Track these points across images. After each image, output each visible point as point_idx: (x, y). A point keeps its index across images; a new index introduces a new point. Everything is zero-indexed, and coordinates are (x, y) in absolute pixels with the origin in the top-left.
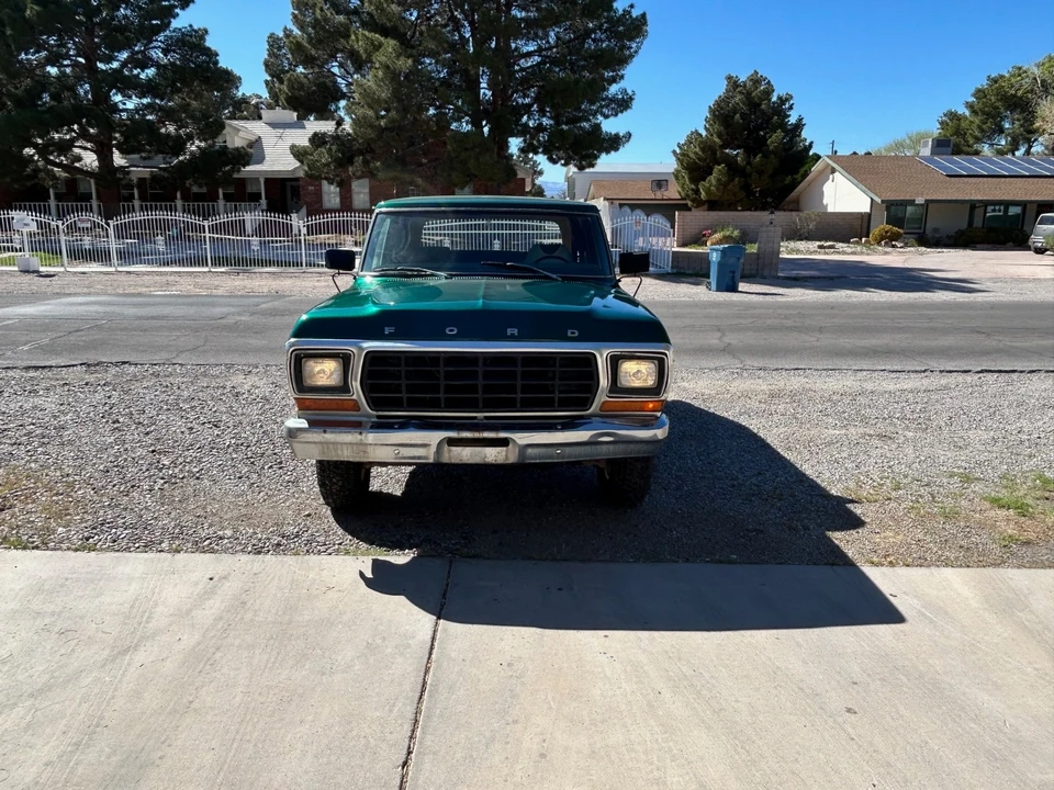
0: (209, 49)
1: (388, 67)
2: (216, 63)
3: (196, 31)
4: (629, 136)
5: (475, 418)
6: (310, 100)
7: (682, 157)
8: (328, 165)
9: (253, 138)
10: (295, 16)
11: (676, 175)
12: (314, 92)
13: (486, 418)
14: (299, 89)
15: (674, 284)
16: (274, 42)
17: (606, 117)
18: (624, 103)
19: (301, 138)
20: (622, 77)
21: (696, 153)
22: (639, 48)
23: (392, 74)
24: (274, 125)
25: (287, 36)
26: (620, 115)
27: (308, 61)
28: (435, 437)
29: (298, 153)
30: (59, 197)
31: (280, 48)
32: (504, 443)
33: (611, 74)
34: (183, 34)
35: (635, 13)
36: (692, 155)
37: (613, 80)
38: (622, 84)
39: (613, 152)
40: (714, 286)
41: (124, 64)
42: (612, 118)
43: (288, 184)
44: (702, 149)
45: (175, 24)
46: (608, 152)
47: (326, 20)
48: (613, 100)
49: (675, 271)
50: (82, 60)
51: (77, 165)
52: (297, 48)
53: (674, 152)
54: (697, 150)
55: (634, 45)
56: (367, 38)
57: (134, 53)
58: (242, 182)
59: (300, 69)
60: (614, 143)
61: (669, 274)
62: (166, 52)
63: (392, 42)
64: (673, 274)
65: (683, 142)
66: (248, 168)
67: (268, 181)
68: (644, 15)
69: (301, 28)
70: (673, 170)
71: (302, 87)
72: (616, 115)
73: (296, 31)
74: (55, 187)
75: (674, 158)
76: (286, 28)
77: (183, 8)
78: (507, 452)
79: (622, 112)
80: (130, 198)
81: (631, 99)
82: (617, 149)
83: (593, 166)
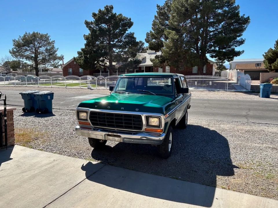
0: (134, 37)
1: (172, 38)
2: (136, 40)
3: (132, 33)
4: (243, 51)
5: (114, 130)
6: (155, 47)
7: (266, 56)
8: (158, 63)
9: (144, 57)
10: (152, 28)
11: (264, 62)
12: (156, 46)
13: (117, 130)
14: (152, 45)
15: (248, 95)
16: (148, 34)
17: (236, 46)
18: (242, 42)
19: (153, 57)
20: (242, 35)
21: (270, 55)
22: (247, 26)
23: (173, 40)
24: (149, 54)
25: (151, 33)
26: (240, 46)
27: (155, 38)
28: (104, 133)
29: (152, 60)
30: (102, 72)
31: (149, 36)
32: (119, 136)
33: (238, 34)
34: (129, 34)
35: (245, 17)
36: (269, 56)
37: (239, 36)
38: (242, 37)
39: (238, 56)
40: (261, 96)
41: (116, 42)
42: (238, 47)
43: (151, 68)
44: (273, 54)
45: (127, 32)
46: (236, 56)
47: (160, 28)
48: (238, 42)
49: (251, 91)
50: (108, 42)
51: (106, 65)
52: (153, 35)
53: (263, 55)
54: (271, 54)
55: (245, 26)
56: (168, 31)
57: (119, 40)
58: (140, 68)
59: (154, 40)
60: (238, 54)
61: (249, 92)
62: (125, 39)
63: (174, 32)
64: (251, 92)
65: (266, 52)
66: (141, 64)
67: (146, 67)
68: (248, 17)
69: (154, 30)
70: (263, 60)
71: (153, 44)
72: (239, 46)
73: (153, 32)
74: (101, 70)
75: (263, 57)
76: (150, 31)
77: (129, 29)
78: (120, 139)
79: (241, 45)
80: (116, 72)
81: (244, 41)
82: (239, 55)
83: (233, 60)
